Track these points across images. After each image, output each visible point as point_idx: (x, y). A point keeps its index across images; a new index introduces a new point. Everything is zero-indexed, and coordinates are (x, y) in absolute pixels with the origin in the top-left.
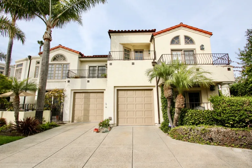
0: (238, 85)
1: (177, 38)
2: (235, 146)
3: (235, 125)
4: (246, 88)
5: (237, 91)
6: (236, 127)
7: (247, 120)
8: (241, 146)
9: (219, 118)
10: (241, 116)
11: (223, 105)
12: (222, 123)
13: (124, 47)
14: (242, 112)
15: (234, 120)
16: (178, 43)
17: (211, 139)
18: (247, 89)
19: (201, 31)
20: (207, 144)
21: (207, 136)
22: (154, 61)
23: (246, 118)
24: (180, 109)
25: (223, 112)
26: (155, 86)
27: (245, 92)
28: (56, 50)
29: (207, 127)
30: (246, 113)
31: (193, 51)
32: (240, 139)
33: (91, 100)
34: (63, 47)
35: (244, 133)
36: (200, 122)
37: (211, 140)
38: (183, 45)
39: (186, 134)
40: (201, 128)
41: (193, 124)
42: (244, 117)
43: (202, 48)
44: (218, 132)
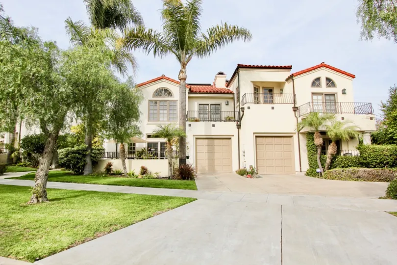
0: (378, 134)
1: (318, 79)
2: (376, 181)
3: (377, 166)
4: (386, 137)
5: (377, 140)
6: (377, 168)
7: (385, 162)
8: (380, 180)
9: (365, 161)
10: (381, 159)
11: (369, 152)
12: (367, 165)
13: (254, 85)
14: (382, 156)
15: (376, 162)
16: (319, 85)
17: (360, 177)
18: (387, 139)
19: (344, 73)
20: (356, 180)
21: (357, 175)
22: (295, 105)
23: (385, 160)
24: (332, 155)
25: (369, 157)
26: (295, 133)
27: (385, 141)
28: (158, 81)
29: (356, 169)
30: (384, 157)
31: (334, 95)
32: (379, 175)
33: (216, 148)
34: (168, 79)
35: (382, 171)
36: (349, 165)
37: (358, 178)
38: (324, 88)
39: (339, 174)
40: (351, 169)
41: (343, 167)
42: (383, 159)
43: (344, 92)
44: (364, 171)
